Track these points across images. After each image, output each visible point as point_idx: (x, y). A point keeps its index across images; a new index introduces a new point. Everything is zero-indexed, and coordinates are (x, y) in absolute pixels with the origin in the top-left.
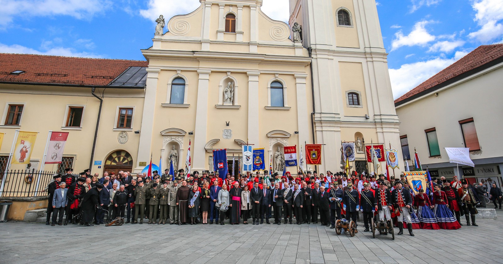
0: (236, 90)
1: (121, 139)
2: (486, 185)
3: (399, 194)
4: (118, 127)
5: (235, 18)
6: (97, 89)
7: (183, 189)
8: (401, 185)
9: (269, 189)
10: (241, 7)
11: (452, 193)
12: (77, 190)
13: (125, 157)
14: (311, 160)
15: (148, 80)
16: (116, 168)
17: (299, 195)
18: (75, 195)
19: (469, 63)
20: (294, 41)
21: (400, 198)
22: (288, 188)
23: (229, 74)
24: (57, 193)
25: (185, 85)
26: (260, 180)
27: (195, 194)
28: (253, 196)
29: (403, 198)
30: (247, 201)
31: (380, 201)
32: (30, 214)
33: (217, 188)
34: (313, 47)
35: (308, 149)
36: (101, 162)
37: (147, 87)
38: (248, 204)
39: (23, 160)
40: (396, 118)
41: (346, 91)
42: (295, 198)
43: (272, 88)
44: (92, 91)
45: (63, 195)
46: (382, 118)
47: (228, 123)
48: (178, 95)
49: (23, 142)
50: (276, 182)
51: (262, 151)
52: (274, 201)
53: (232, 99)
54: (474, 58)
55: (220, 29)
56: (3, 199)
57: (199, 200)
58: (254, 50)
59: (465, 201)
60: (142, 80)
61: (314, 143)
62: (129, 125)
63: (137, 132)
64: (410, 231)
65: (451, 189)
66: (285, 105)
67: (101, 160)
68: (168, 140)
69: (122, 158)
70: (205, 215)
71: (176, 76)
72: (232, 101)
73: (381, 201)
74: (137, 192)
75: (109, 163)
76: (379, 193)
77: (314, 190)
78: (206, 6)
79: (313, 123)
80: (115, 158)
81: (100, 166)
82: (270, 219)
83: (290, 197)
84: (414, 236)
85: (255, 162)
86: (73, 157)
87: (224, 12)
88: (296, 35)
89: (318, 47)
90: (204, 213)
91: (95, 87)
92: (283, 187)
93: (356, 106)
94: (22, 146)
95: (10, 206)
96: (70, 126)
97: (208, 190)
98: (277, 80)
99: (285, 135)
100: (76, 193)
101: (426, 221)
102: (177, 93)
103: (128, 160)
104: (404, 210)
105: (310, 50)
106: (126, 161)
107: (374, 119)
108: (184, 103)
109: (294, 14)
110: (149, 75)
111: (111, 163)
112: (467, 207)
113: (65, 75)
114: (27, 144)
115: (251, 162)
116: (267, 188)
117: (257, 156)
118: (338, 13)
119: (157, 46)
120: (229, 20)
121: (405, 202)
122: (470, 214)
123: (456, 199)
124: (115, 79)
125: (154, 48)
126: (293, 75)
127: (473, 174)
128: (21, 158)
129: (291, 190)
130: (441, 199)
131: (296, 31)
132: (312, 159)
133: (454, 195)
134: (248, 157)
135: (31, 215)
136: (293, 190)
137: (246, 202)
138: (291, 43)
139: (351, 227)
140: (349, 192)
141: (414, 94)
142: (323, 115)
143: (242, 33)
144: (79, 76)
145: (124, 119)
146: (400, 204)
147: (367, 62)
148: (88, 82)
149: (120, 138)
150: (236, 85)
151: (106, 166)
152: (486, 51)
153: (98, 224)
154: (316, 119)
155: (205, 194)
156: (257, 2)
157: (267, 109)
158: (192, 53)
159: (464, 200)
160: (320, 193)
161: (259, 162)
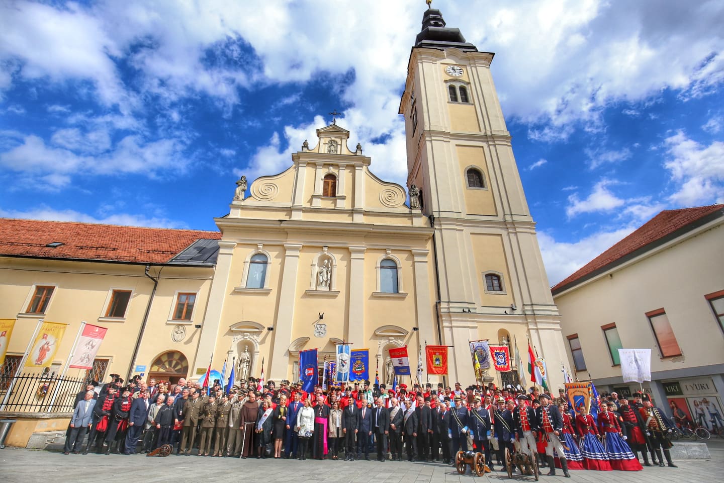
0: (335, 270)
1: (176, 335)
2: (702, 410)
3: (544, 413)
4: (174, 319)
5: (335, 180)
6: (152, 267)
7: (250, 406)
8: (546, 399)
9: (370, 408)
10: (343, 167)
11: (632, 416)
12: (108, 402)
13: (179, 361)
14: (434, 369)
15: (220, 257)
16: (164, 377)
17: (412, 416)
18: (105, 410)
19: (649, 233)
20: (411, 207)
21: (547, 419)
22: (396, 407)
23: (325, 249)
24: (80, 405)
25: (267, 263)
26: (358, 395)
27: (266, 413)
28: (346, 416)
29: (550, 419)
30: (336, 425)
31: (520, 424)
32: (37, 437)
33: (297, 405)
34: (436, 215)
35: (429, 352)
36: (145, 367)
37: (217, 265)
38: (338, 429)
39: (41, 362)
40: (555, 308)
41: (482, 273)
42: (405, 421)
43: (382, 267)
44: (146, 270)
45: (87, 408)
46: (534, 308)
47: (321, 314)
48: (258, 276)
49: (46, 336)
50: (381, 397)
51: (366, 352)
52: (376, 426)
53: (329, 282)
54: (654, 227)
55: (316, 193)
56: (5, 415)
57: (270, 423)
58: (359, 219)
59: (652, 428)
60: (213, 256)
61: (441, 344)
62: (188, 316)
63: (198, 326)
64: (565, 471)
65: (631, 410)
66: (401, 291)
67: (144, 365)
68: (239, 338)
69: (174, 362)
70: (279, 443)
71: (257, 252)
72: (328, 284)
73: (522, 424)
74: (187, 408)
75: (155, 369)
76: (518, 412)
77: (434, 409)
78: (300, 165)
79: (438, 317)
80: (165, 361)
81: (143, 373)
82: (372, 454)
83: (400, 420)
84: (570, 477)
85: (354, 369)
86: (108, 360)
87: (322, 172)
88: (415, 200)
89: (443, 215)
90: (277, 442)
91: (151, 265)
92: (390, 405)
93: (498, 292)
94: (44, 341)
95: (13, 425)
96: (111, 316)
97: (284, 408)
98: (389, 257)
99: (400, 332)
100: (106, 406)
101: (590, 456)
102: (256, 274)
103: (182, 366)
104: (552, 436)
105: (432, 219)
106: (179, 367)
107: (524, 311)
108: (265, 287)
109: (412, 174)
110: (221, 251)
111: (158, 369)
112: (654, 437)
113: (114, 249)
114: (51, 339)
115: (346, 369)
116: (367, 406)
117: (357, 360)
118: (467, 173)
119: (235, 214)
120: (329, 182)
121: (553, 426)
122: (661, 448)
123: (638, 425)
124: (178, 255)
125: (231, 216)
126: (410, 251)
127: (681, 393)
128: (39, 359)
129: (401, 410)
130: (610, 423)
131: (414, 195)
132: (435, 367)
133: (635, 419)
134: (344, 362)
135: (38, 440)
136: (404, 410)
137: (334, 425)
138: (407, 211)
139: (477, 461)
140: (476, 411)
141: (581, 275)
142: (451, 305)
143: (343, 198)
144: (132, 250)
145: (183, 309)
146: (546, 428)
147: (508, 233)
148: (141, 259)
149: (175, 333)
150: (334, 264)
151: (151, 374)
152: (669, 218)
153: (128, 454)
154: (442, 310)
155: (280, 413)
156: (363, 160)
157: (375, 296)
158: (279, 222)
159: (649, 426)
160: (441, 414)
161: (360, 370)
